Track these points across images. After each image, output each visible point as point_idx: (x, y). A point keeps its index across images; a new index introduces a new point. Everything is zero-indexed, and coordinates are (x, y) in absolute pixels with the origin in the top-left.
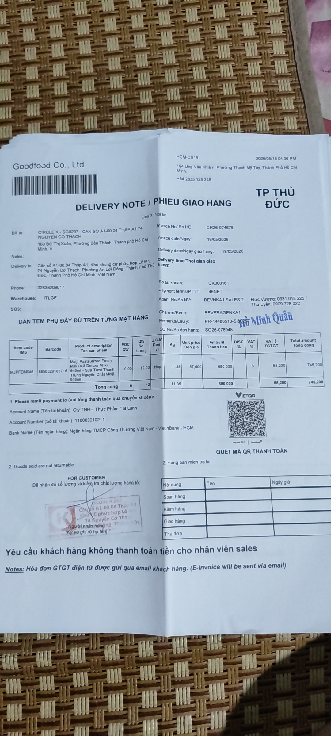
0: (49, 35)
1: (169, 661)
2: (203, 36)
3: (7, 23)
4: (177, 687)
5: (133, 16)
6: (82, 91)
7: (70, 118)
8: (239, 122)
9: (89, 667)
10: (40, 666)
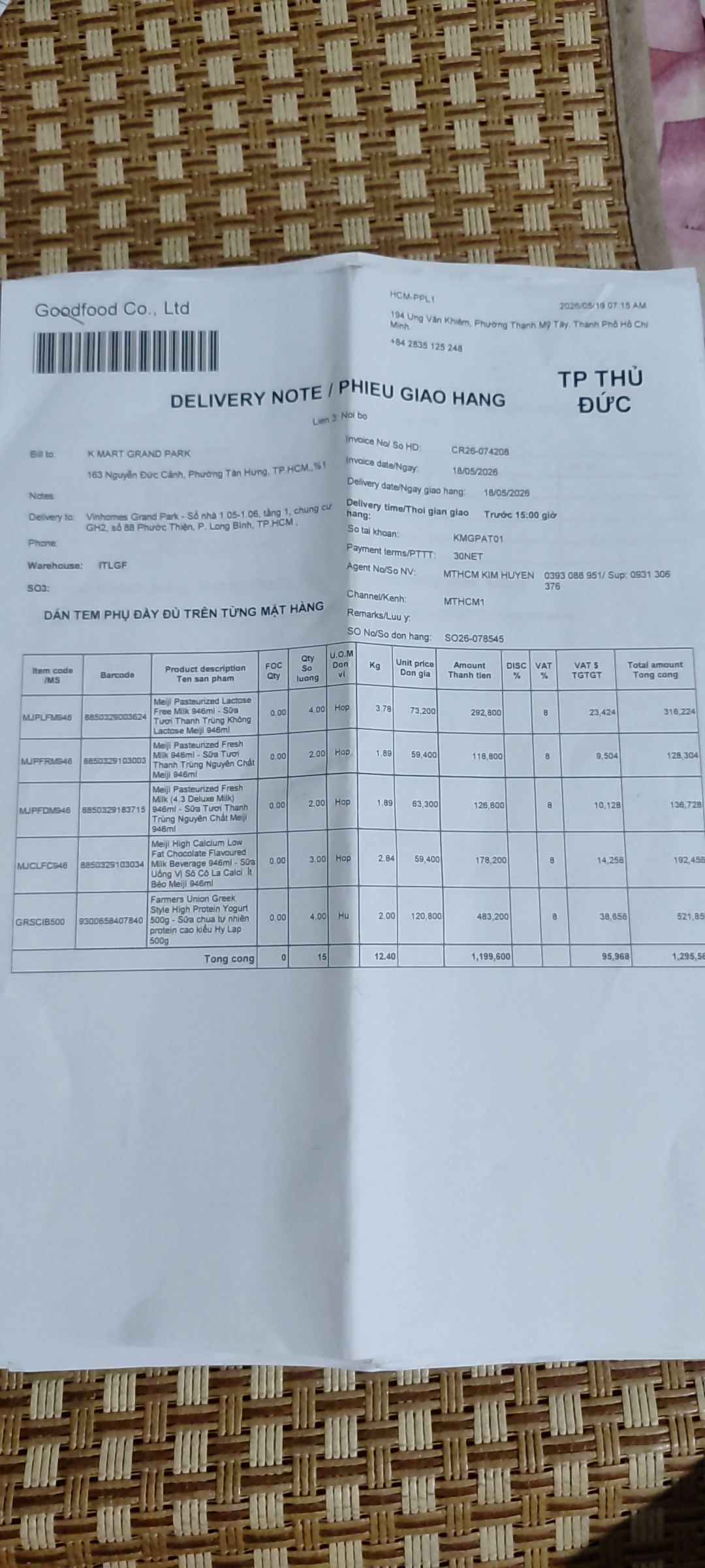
0: (91, 138)
1: (319, 1538)
2: (427, 143)
5: (274, 98)
9: (140, 1549)
10: (28, 1548)
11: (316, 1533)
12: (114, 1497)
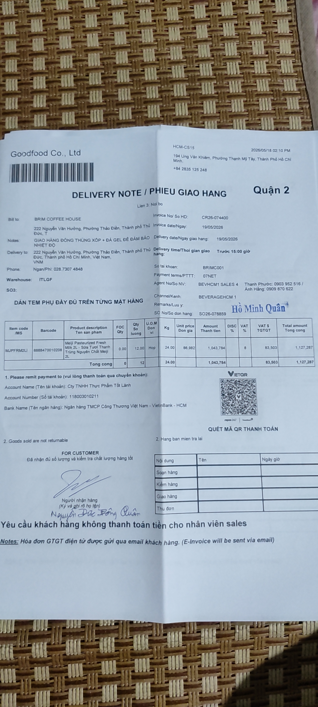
0: (56, 27)
1: (164, 654)
2: (210, 33)
3: (15, 13)
4: (170, 679)
5: (141, 11)
6: (88, 84)
7: (77, 111)
8: (244, 120)
9: (85, 658)
10: (35, 657)
11: (163, 652)
12: (73, 636)
